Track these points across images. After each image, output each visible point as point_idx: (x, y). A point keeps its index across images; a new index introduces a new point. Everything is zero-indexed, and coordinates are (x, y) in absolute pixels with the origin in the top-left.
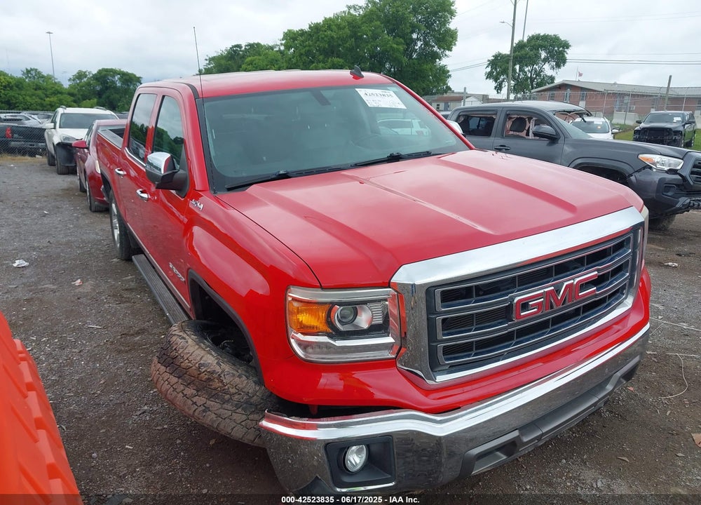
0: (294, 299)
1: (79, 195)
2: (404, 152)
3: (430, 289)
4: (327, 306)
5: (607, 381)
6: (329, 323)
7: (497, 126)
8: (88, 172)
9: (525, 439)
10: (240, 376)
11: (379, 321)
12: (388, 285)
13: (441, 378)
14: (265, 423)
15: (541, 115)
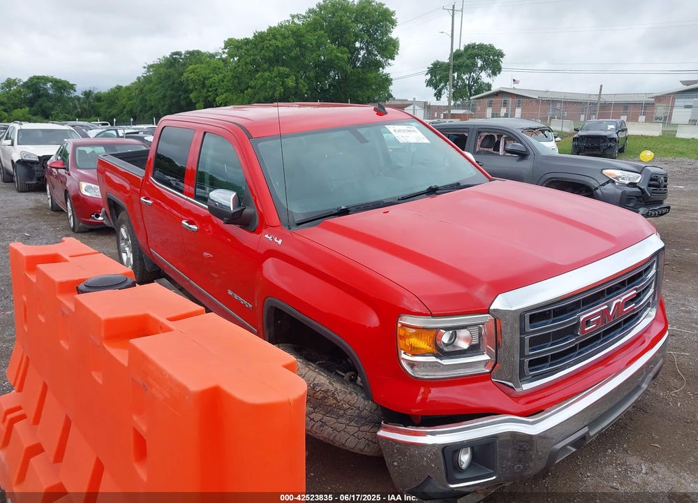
0: (403, 325)
1: (51, 215)
2: (439, 183)
3: (522, 314)
4: (435, 331)
5: (643, 381)
6: (437, 346)
7: (469, 143)
8: (71, 193)
9: (592, 434)
10: (351, 393)
11: (475, 342)
12: (487, 311)
13: (527, 387)
14: (381, 433)
15: (510, 133)
